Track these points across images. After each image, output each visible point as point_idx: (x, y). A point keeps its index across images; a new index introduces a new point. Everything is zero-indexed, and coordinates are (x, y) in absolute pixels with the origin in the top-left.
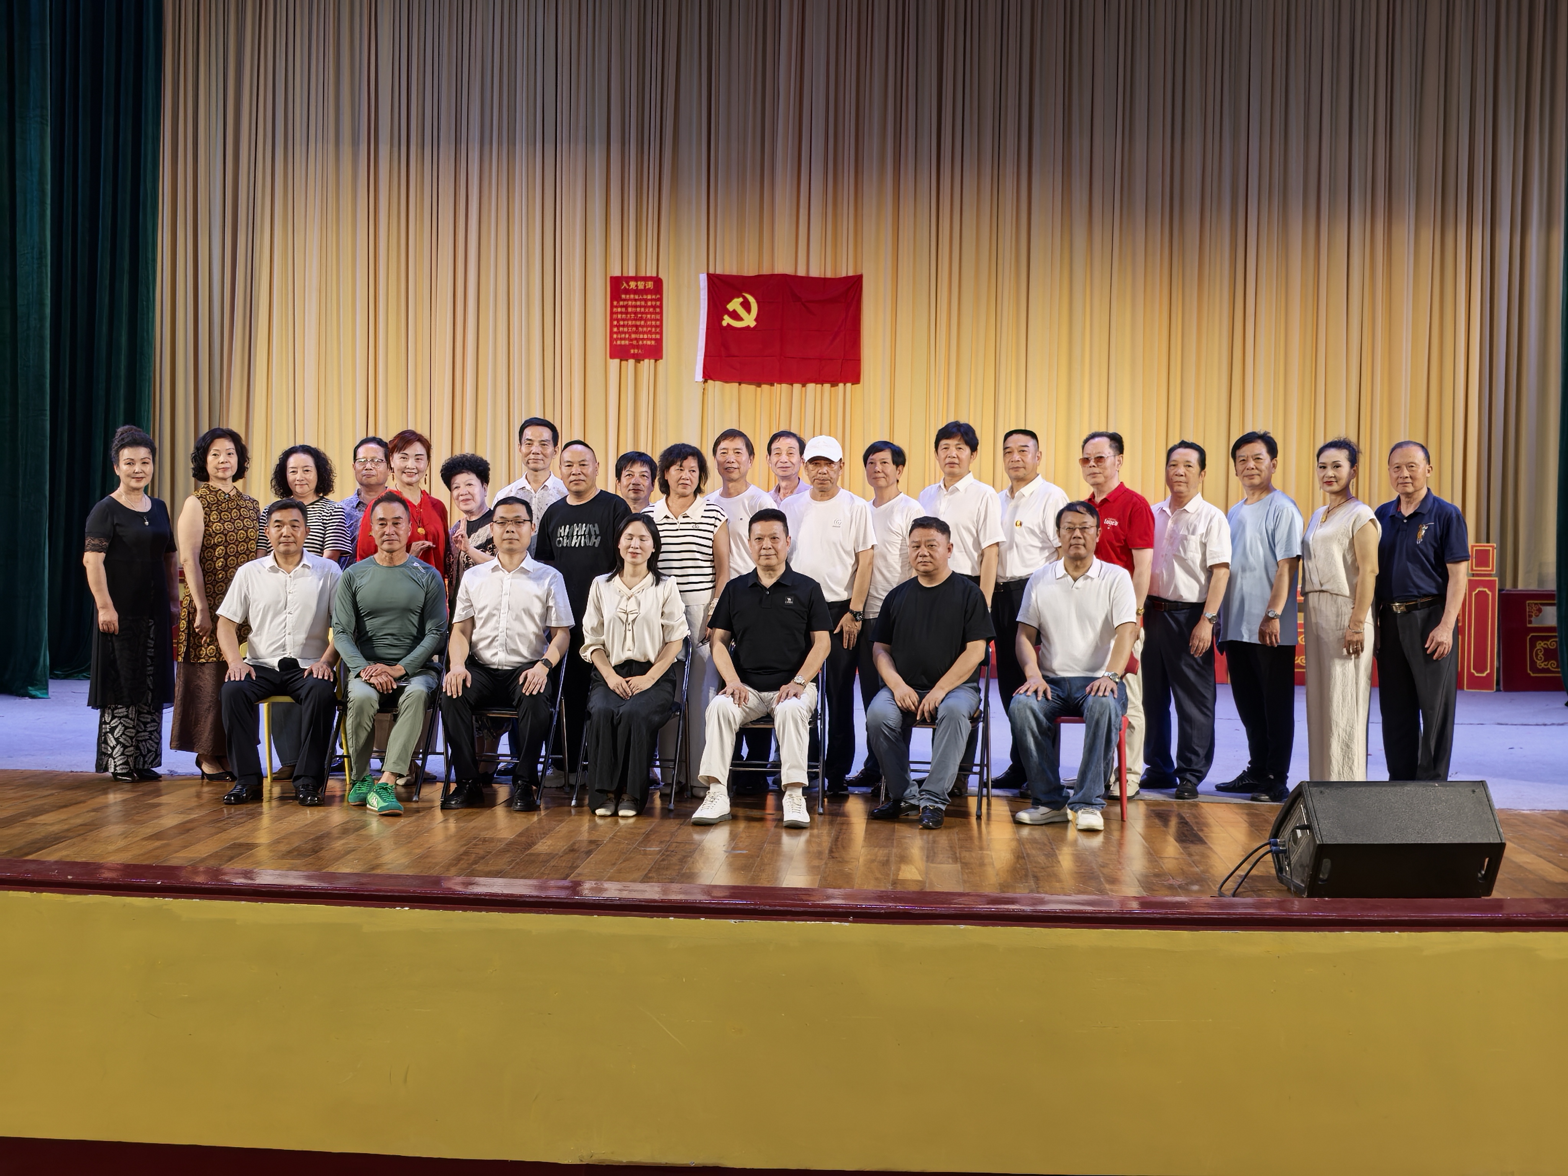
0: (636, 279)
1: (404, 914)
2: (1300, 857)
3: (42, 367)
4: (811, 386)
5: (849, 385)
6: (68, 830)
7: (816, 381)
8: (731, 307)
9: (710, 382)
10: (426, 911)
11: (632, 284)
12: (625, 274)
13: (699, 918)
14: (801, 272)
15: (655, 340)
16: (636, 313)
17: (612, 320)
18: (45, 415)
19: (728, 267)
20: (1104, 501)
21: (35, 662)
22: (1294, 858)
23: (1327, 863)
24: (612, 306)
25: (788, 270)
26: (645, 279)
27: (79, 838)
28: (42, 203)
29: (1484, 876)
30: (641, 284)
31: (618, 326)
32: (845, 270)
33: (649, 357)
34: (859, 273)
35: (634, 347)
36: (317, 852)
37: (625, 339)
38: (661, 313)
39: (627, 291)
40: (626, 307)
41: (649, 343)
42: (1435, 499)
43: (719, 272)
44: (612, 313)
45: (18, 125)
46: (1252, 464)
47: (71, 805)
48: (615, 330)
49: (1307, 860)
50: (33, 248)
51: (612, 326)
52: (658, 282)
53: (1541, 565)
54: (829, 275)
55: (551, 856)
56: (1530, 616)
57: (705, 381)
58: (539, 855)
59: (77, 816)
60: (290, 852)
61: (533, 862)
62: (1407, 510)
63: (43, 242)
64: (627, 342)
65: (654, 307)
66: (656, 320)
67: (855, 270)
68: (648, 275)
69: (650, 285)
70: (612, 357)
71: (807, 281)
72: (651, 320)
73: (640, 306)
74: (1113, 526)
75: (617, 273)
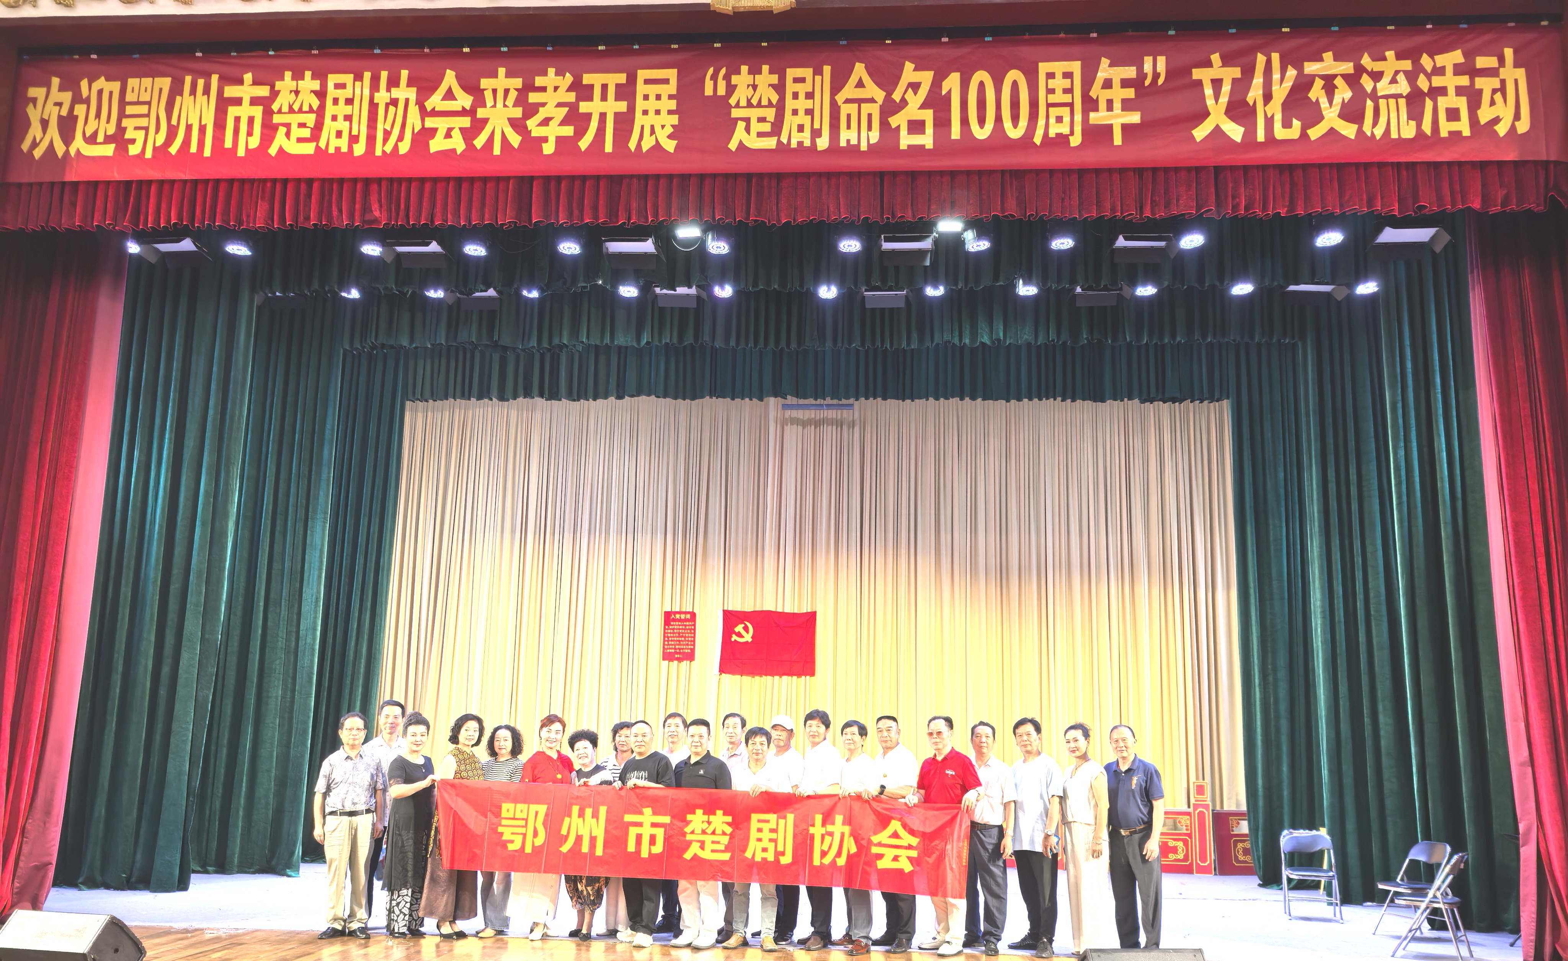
0: (680, 613)
3: (312, 667)
4: (785, 678)
5: (808, 677)
7: (788, 675)
8: (737, 629)
9: (723, 674)
11: (678, 616)
12: (673, 610)
14: (780, 610)
15: (691, 649)
16: (679, 633)
17: (664, 637)
18: (311, 697)
19: (736, 605)
20: (945, 759)
21: (292, 853)
24: (665, 629)
25: (772, 609)
26: (686, 613)
28: (320, 569)
30: (683, 616)
31: (668, 641)
32: (805, 609)
33: (687, 660)
34: (814, 610)
35: (677, 653)
37: (672, 649)
38: (694, 633)
39: (674, 620)
40: (673, 629)
41: (686, 651)
42: (1140, 761)
43: (730, 609)
44: (665, 633)
45: (309, 523)
46: (1025, 738)
48: (666, 643)
50: (312, 596)
51: (664, 641)
52: (693, 615)
53: (1237, 794)
54: (796, 611)
56: (1233, 827)
57: (721, 674)
62: (1124, 768)
63: (319, 592)
64: (673, 651)
65: (691, 629)
66: (691, 637)
67: (812, 608)
68: (688, 610)
69: (688, 616)
70: (663, 659)
71: (783, 615)
72: (688, 637)
73: (682, 629)
74: (952, 775)
75: (669, 610)
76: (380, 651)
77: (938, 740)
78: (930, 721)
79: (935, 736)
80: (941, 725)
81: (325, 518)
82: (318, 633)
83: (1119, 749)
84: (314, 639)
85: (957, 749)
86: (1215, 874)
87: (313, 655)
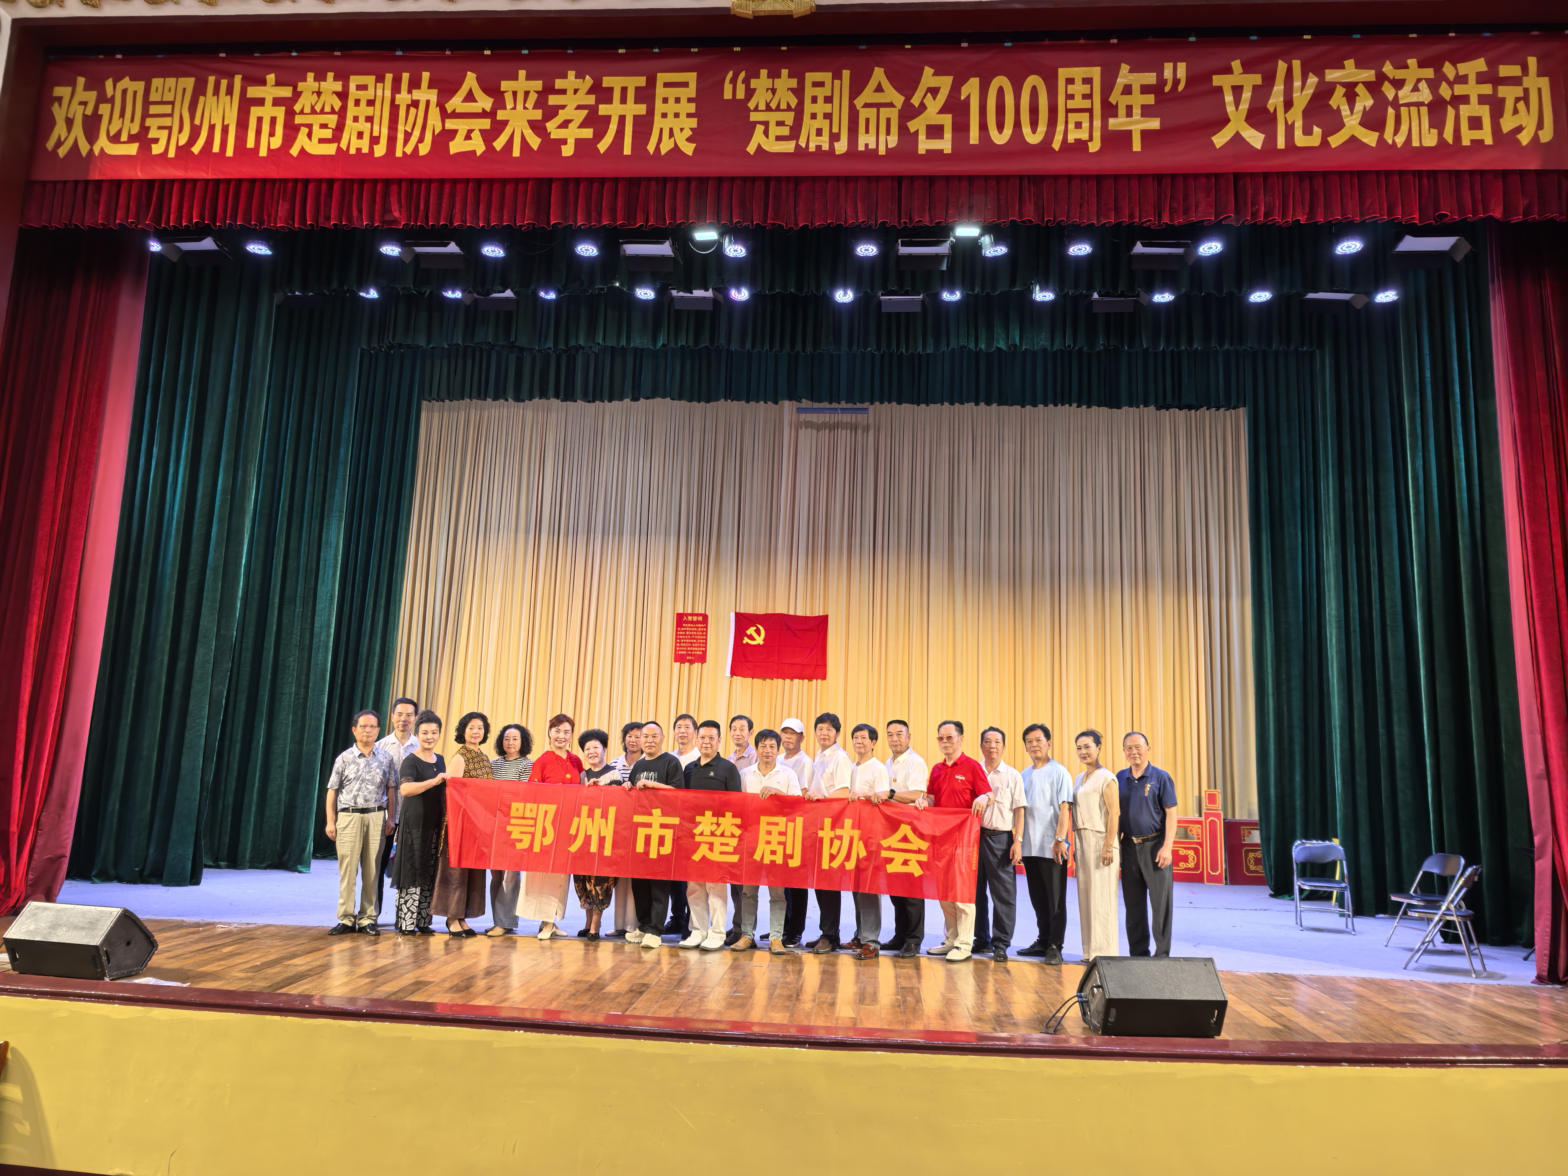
0: (692, 615)
1: (519, 1035)
2: (1097, 1006)
3: (325, 665)
4: (796, 681)
5: (819, 681)
6: (310, 970)
7: (799, 678)
8: (748, 632)
9: (734, 677)
10: (534, 1034)
11: (690, 618)
12: (686, 612)
13: (708, 1043)
14: (792, 613)
15: (703, 651)
16: (691, 635)
17: (676, 639)
18: (325, 694)
19: (748, 608)
20: (955, 764)
21: (304, 849)
22: (1093, 1007)
23: (1113, 1012)
24: (677, 631)
25: (784, 612)
26: (698, 615)
27: (317, 976)
28: (335, 566)
29: (1215, 1022)
30: (695, 618)
31: (680, 643)
32: (818, 612)
33: (698, 662)
34: (826, 614)
35: (689, 655)
36: (468, 988)
37: (684, 650)
38: (706, 636)
39: (687, 622)
40: (685, 631)
41: (698, 653)
42: (1154, 768)
43: (742, 611)
44: (677, 635)
45: (325, 521)
46: (1035, 743)
47: (315, 951)
48: (678, 645)
49: (1101, 1008)
50: (327, 593)
51: (676, 642)
52: (705, 617)
53: (1249, 803)
54: (808, 615)
55: (618, 995)
56: (1244, 836)
57: (732, 677)
58: (610, 993)
59: (317, 960)
60: (451, 988)
61: (606, 998)
62: (1137, 775)
63: (333, 590)
64: (685, 652)
65: (703, 632)
66: (703, 639)
67: (824, 611)
68: (700, 612)
69: (700, 618)
70: (675, 661)
71: (795, 618)
72: (700, 639)
73: (694, 631)
74: (962, 780)
75: (681, 611)
76: (393, 649)
77: (948, 745)
78: (940, 726)
79: (945, 740)
80: (952, 730)
81: (341, 517)
82: (333, 631)
83: (1132, 756)
84: (328, 636)
85: (967, 754)
86: (1226, 884)
87: (327, 652)
